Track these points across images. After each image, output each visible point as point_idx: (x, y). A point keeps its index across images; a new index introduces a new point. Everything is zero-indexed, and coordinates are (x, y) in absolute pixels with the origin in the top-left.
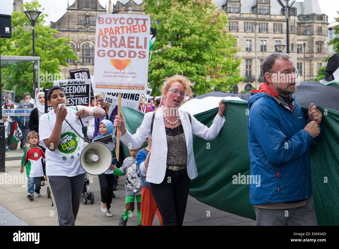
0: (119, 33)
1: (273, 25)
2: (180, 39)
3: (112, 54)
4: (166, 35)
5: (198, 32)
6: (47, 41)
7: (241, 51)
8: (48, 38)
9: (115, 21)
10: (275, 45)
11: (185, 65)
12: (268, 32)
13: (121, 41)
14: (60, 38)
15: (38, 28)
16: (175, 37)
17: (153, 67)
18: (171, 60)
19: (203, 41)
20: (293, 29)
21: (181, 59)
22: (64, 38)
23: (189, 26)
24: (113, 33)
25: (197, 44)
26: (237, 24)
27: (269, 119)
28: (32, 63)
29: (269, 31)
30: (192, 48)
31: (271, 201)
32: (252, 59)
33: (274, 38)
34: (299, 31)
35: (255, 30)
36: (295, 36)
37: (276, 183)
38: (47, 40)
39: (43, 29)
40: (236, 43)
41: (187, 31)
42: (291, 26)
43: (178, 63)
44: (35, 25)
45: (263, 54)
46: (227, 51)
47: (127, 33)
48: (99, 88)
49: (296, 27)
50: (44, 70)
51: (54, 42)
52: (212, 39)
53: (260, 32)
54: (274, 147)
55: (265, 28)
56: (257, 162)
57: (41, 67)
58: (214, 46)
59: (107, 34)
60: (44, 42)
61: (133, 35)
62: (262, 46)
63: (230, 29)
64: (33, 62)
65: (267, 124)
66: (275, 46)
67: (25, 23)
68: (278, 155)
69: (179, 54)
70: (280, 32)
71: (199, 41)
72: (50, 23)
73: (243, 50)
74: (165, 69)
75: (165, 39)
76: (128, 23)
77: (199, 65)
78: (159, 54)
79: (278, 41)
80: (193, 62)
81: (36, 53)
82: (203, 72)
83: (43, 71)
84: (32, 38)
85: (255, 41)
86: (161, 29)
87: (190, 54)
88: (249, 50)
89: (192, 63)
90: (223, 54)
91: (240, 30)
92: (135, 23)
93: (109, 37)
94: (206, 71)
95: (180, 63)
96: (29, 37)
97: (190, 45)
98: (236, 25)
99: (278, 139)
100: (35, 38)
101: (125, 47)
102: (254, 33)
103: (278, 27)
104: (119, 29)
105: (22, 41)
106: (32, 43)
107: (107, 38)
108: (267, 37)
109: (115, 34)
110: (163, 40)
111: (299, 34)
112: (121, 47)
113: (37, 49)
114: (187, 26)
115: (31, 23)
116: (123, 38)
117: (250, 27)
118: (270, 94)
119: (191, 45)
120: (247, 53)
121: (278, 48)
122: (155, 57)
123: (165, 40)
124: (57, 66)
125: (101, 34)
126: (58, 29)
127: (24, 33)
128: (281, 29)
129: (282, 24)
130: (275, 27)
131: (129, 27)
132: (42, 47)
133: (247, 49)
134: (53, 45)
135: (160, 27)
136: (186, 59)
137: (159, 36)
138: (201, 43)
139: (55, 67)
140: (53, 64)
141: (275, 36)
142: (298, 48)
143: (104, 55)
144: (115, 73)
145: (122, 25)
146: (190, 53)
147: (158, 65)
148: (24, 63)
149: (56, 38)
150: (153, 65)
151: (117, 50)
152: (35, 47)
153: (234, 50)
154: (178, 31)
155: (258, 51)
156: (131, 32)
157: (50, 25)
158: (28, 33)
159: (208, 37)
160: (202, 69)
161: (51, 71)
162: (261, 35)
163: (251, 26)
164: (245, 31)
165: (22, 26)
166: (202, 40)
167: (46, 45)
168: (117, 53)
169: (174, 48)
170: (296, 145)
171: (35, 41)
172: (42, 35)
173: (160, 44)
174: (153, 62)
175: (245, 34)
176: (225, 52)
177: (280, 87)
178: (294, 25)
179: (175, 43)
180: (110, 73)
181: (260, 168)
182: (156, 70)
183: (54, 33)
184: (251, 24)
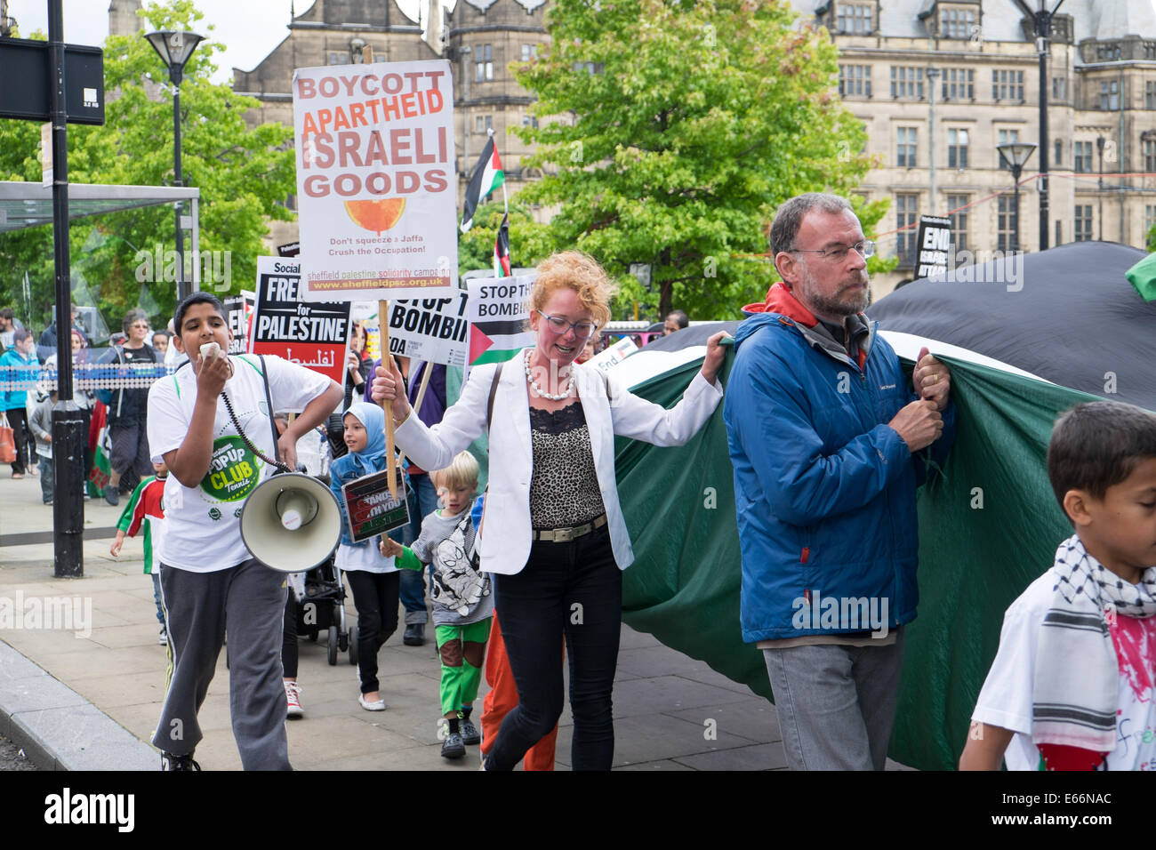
0: (365, 123)
1: (990, 75)
2: (671, 125)
3: (348, 185)
4: (625, 114)
5: (734, 102)
6: (221, 133)
7: (883, 167)
8: (227, 124)
9: (350, 86)
10: (998, 145)
11: (689, 216)
12: (973, 102)
13: (371, 146)
14: (267, 125)
15: (192, 92)
16: (655, 120)
17: (581, 222)
18: (643, 196)
19: (750, 131)
20: (1062, 89)
21: (676, 192)
22: (280, 123)
23: (703, 82)
24: (345, 123)
25: (730, 142)
26: (868, 74)
27: (777, 392)
28: (170, 208)
29: (979, 98)
30: (713, 157)
31: (785, 630)
32: (918, 193)
33: (994, 121)
34: (1082, 96)
35: (931, 95)
36: (1068, 113)
37: (798, 580)
38: (223, 131)
39: (209, 94)
40: (865, 138)
41: (695, 99)
42: (1055, 80)
43: (665, 208)
44: (181, 79)
45: (956, 176)
46: (832, 167)
47: (388, 119)
48: (318, 289)
49: (1071, 84)
50: (212, 233)
51: (245, 140)
52: (782, 127)
53: (946, 100)
54: (783, 474)
55: (962, 86)
56: (749, 517)
57: (204, 225)
58: (787, 150)
59: (330, 128)
60: (213, 138)
61: (403, 123)
62: (952, 149)
63: (842, 90)
64: (176, 205)
65: (768, 407)
66: (999, 149)
67: (148, 75)
68: (794, 498)
69: (668, 180)
70: (1017, 101)
71: (740, 132)
72: (232, 73)
73: (889, 164)
74: (622, 229)
75: (621, 125)
76: (387, 90)
77: (739, 213)
78: (602, 177)
79: (1009, 133)
80: (717, 203)
81: (185, 175)
82: (749, 239)
83: (208, 238)
84: (173, 124)
85: (931, 130)
86: (606, 91)
87: (707, 177)
88: (907, 161)
89: (715, 207)
90: (818, 177)
91: (877, 95)
92: (407, 88)
93: (335, 136)
94: (761, 235)
95: (671, 210)
96: (163, 122)
97: (707, 145)
98: (865, 78)
99: (797, 450)
100: (182, 126)
101: (385, 162)
102: (928, 103)
103: (1008, 84)
104: (362, 110)
105: (140, 134)
106: (173, 142)
107: (330, 139)
108: (970, 116)
109: (351, 125)
110: (613, 130)
111: (1081, 107)
112: (374, 162)
113: (188, 161)
114: (695, 80)
115: (168, 75)
116: (376, 134)
117: (911, 85)
118: (791, 317)
119: (710, 148)
120: (902, 173)
121: (1008, 154)
122: (588, 188)
123: (622, 128)
124: (256, 217)
125: (310, 129)
126: (259, 94)
127: (147, 109)
128: (1021, 88)
129: (1021, 74)
130: (1000, 84)
131: (390, 102)
132: (204, 155)
133: (901, 160)
134: (241, 149)
135: (604, 86)
136: (693, 194)
137: (601, 117)
138: (744, 140)
139: (248, 222)
140: (243, 213)
141: (999, 112)
142: (1079, 154)
143: (326, 190)
144: (364, 242)
145: (370, 98)
146: (705, 172)
147: (596, 215)
148: (146, 211)
149: (252, 126)
150: (580, 217)
151: (363, 173)
152: (182, 154)
153: (858, 162)
154: (667, 99)
155: (939, 165)
156: (398, 117)
157: (233, 80)
158: (159, 108)
159: (768, 120)
160: (747, 228)
161: (235, 236)
162: (949, 110)
163: (916, 80)
164: (896, 97)
165: (139, 83)
166: (749, 127)
167: (218, 146)
168: (363, 182)
169: (653, 156)
170: (852, 470)
171: (182, 133)
172: (206, 115)
173: (603, 144)
174: (580, 207)
175: (895, 109)
176: (826, 169)
177: (818, 294)
178: (1064, 76)
179: (655, 140)
180: (348, 242)
181: (758, 536)
182: (589, 234)
183: (245, 107)
184: (916, 73)
